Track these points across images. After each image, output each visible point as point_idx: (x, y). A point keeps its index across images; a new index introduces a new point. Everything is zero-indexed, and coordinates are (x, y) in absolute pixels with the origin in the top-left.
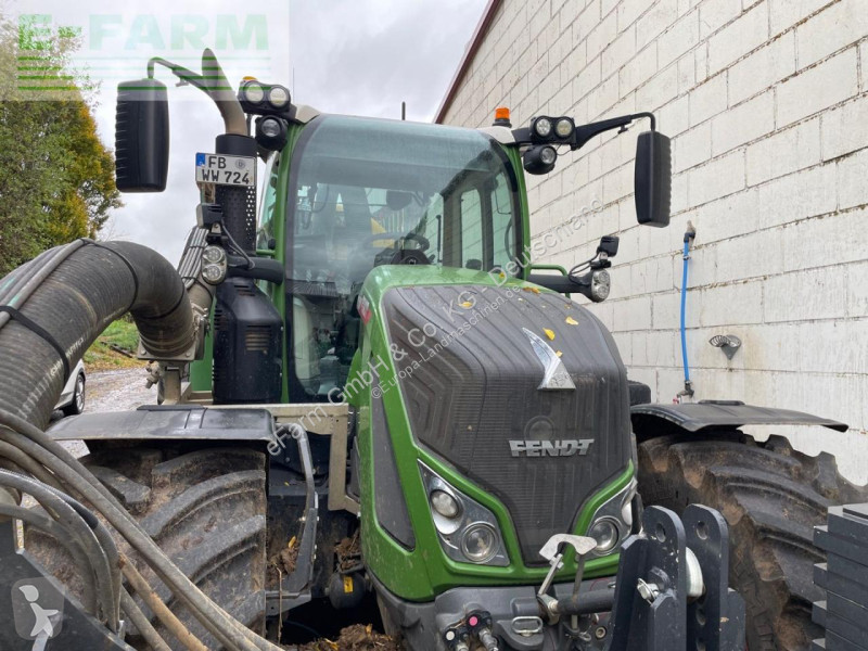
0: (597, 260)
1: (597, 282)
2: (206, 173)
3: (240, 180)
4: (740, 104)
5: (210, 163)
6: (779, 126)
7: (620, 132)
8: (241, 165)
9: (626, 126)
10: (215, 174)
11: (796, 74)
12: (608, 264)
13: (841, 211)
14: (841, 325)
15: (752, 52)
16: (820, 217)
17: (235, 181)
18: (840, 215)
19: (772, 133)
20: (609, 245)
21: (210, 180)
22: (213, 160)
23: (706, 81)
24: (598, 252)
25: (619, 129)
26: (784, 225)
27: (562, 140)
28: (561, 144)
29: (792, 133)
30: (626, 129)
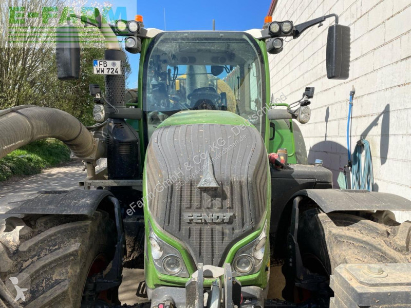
0: (303, 100)
1: (302, 113)
2: (98, 69)
3: (114, 72)
4: (372, 29)
5: (100, 64)
6: (386, 41)
7: (319, 27)
8: (114, 64)
9: (322, 23)
10: (102, 69)
11: (392, 16)
12: (309, 103)
13: (407, 84)
14: (405, 137)
15: (377, 4)
16: (399, 86)
17: (112, 73)
18: (407, 86)
19: (384, 45)
20: (309, 92)
21: (100, 73)
22: (101, 63)
23: (360, 17)
24: (304, 96)
25: (318, 25)
26: (387, 89)
27: (286, 34)
28: (287, 36)
29: (390, 45)
30: (322, 25)
